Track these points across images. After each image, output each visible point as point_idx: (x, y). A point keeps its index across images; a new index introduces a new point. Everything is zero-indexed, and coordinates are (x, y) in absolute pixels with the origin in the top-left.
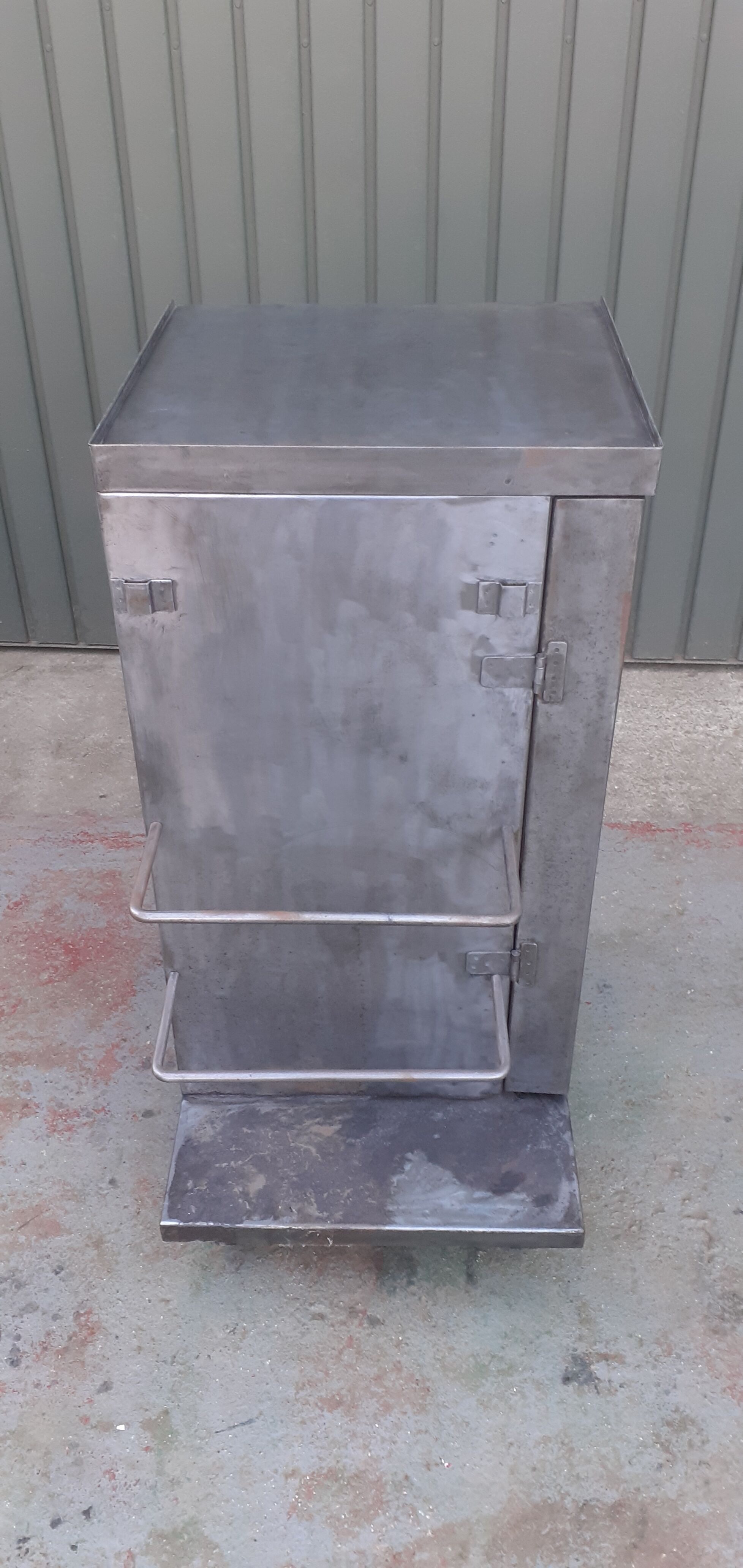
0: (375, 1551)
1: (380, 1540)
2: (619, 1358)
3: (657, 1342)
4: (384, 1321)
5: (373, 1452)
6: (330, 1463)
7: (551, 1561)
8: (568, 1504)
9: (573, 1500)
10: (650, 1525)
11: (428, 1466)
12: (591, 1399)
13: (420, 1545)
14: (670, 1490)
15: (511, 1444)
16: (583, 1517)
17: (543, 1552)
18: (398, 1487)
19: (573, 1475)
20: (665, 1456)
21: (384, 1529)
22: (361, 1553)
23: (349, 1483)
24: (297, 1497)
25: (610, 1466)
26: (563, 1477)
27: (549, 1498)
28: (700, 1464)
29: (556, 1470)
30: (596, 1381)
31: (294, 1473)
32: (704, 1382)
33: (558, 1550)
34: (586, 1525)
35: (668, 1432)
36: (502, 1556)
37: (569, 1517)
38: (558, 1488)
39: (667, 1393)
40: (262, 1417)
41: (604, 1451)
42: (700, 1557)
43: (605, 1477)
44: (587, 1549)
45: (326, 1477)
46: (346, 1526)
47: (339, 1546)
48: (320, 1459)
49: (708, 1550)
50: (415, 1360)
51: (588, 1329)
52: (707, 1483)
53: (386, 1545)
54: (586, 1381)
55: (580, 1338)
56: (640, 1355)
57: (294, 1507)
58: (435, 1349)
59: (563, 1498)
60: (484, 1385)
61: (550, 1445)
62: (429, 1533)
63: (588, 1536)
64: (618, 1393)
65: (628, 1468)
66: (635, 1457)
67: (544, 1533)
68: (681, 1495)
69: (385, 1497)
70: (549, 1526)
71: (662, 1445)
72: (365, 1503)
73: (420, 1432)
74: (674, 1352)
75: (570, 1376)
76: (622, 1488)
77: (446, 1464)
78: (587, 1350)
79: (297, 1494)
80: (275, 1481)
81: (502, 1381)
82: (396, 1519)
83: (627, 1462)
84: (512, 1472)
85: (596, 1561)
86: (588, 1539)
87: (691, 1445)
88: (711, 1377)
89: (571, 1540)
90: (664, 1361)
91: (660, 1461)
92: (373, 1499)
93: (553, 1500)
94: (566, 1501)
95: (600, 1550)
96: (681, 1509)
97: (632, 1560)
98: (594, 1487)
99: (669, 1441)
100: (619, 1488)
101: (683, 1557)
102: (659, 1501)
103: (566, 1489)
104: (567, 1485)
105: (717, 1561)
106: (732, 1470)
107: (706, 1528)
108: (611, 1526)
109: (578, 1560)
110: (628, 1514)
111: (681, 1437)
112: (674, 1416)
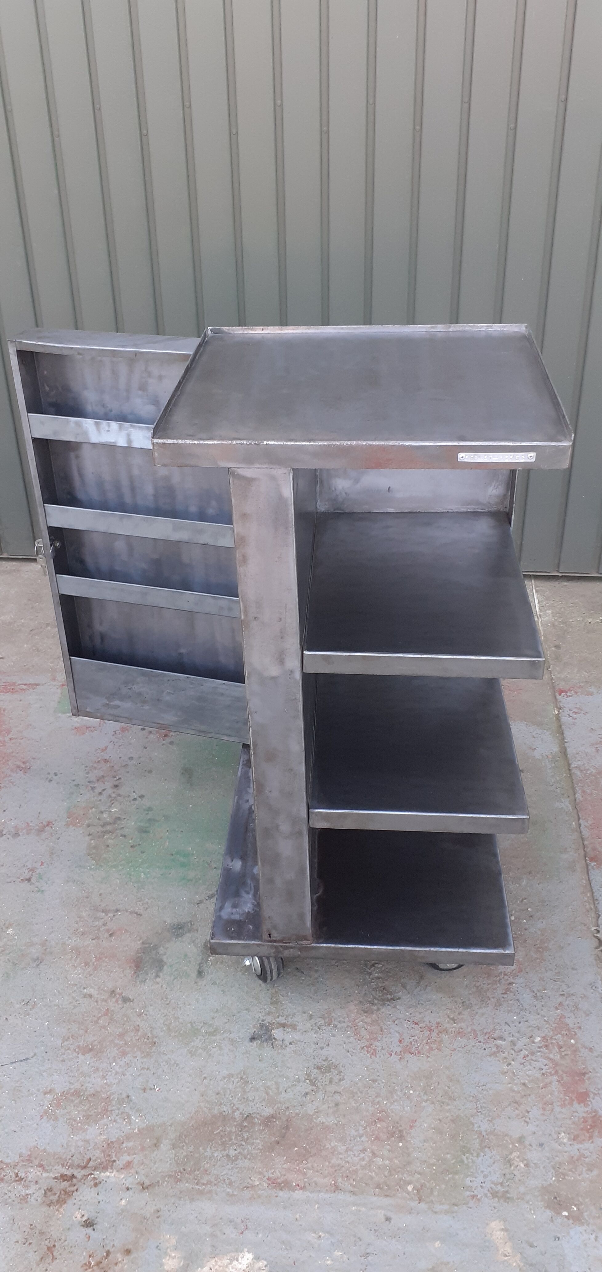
0: (96, 1140)
1: (101, 1134)
2: (294, 1027)
3: (323, 1017)
4: (133, 1000)
5: (108, 1081)
6: (77, 1086)
7: (217, 1150)
8: (237, 1115)
9: (241, 1114)
10: (291, 1130)
11: (144, 1090)
12: (267, 1051)
13: (128, 1137)
14: (310, 1109)
15: (205, 1078)
16: (245, 1124)
17: (212, 1144)
18: (120, 1102)
19: (244, 1098)
20: (311, 1088)
21: (105, 1127)
22: (87, 1141)
23: (87, 1098)
24: (49, 1106)
25: (271, 1093)
26: (237, 1099)
27: (224, 1111)
28: (334, 1093)
29: (233, 1095)
30: (274, 1040)
31: (50, 1091)
32: (349, 1043)
33: (223, 1144)
34: (246, 1129)
35: (317, 1073)
36: (183, 1146)
37: (235, 1123)
38: (232, 1105)
39: (322, 1048)
40: (35, 1057)
41: (269, 1084)
42: (321, 1150)
43: (266, 1100)
44: (244, 1143)
45: (72, 1095)
46: (79, 1125)
47: (72, 1136)
48: (70, 1083)
49: (328, 1146)
50: (150, 1024)
51: (275, 1008)
52: (337, 1105)
53: (105, 1137)
54: (266, 1040)
55: (269, 1014)
56: (308, 1025)
57: (46, 1112)
58: (165, 1018)
59: (233, 1112)
60: (194, 1041)
61: (233, 1079)
62: (136, 1131)
63: (246, 1135)
64: (287, 1048)
65: (284, 1094)
66: (290, 1088)
67: (215, 1133)
68: (317, 1112)
69: (110, 1108)
70: (221, 1128)
71: (311, 1080)
72: (96, 1111)
73: (143, 1069)
74: (333, 1023)
75: (256, 1037)
76: (276, 1106)
77: (158, 1089)
78: (271, 1021)
79: (50, 1104)
80: (36, 1096)
81: (208, 1038)
82: (115, 1121)
83: (284, 1091)
84: (202, 1095)
85: (248, 1151)
86: (246, 1137)
87: (331, 1082)
88: (355, 1039)
89: (233, 1138)
90: (324, 1029)
91: (307, 1091)
92: (102, 1109)
93: (227, 1112)
94: (236, 1114)
95: (253, 1144)
96: (315, 1121)
97: (273, 1151)
98: (257, 1106)
99: (316, 1079)
100: (274, 1107)
101: (309, 1150)
102: (300, 1115)
103: (237, 1106)
104: (239, 1104)
105: (333, 1153)
106: (356, 1098)
107: (330, 1132)
108: (264, 1130)
109: (235, 1150)
110: (277, 1122)
111: (325, 1077)
112: (324, 1063)
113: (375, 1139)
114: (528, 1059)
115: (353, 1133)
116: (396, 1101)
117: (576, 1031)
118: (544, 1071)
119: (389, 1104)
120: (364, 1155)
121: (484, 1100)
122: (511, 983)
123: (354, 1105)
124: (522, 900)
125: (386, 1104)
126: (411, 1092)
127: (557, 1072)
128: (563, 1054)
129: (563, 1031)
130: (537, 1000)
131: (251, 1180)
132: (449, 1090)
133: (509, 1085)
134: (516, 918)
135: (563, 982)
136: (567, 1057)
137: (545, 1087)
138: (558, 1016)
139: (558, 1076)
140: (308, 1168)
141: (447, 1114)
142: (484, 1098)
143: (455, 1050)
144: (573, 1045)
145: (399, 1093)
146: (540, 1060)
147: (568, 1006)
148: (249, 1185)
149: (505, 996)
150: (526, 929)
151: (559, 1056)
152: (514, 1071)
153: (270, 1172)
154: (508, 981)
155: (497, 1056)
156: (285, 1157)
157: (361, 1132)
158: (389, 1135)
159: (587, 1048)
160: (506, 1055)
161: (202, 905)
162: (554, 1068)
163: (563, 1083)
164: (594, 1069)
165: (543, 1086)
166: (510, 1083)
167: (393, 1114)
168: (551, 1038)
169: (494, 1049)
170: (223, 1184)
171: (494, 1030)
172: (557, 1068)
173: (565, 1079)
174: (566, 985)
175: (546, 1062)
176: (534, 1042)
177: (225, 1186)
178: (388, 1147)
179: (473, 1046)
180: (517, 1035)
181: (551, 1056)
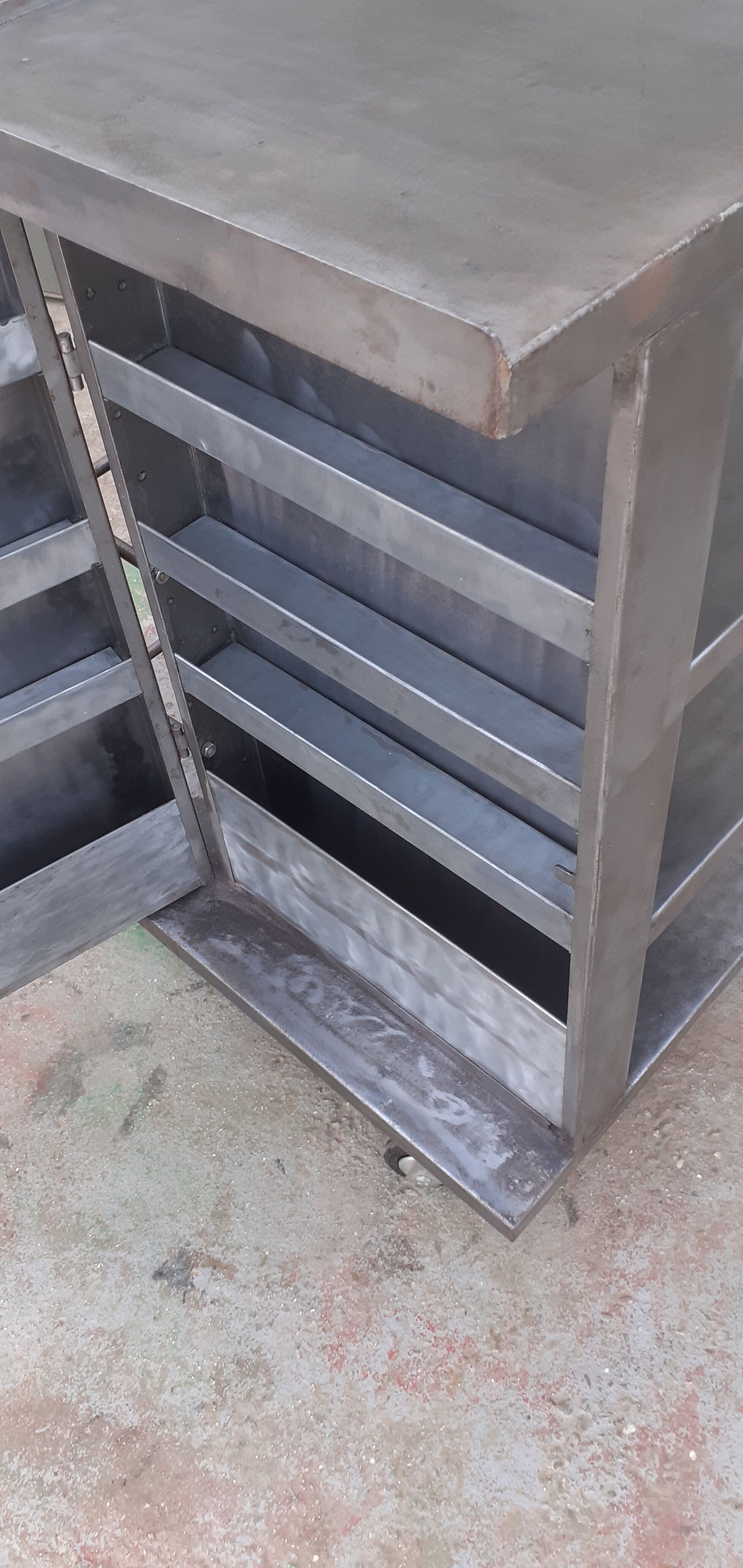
2: (229, 1271)
3: (283, 1268)
4: (12, 1145)
7: (29, 1464)
8: (82, 1410)
9: (89, 1409)
10: (153, 1466)
12: (173, 1306)
14: (199, 1436)
15: (62, 1323)
16: (88, 1431)
17: (25, 1451)
19: (105, 1381)
20: (214, 1397)
25: (149, 1386)
26: (93, 1379)
27: (66, 1396)
28: (246, 1421)
29: (90, 1369)
30: (189, 1287)
32: (306, 1330)
33: (42, 1456)
34: (86, 1441)
35: (233, 1372)
37: (74, 1424)
38: (82, 1389)
39: (258, 1327)
41: (152, 1366)
42: (185, 1524)
43: (136, 1396)
44: (72, 1467)
49: (199, 1519)
50: (18, 1198)
51: (216, 1225)
52: (242, 1444)
54: (179, 1283)
55: (201, 1234)
56: (254, 1275)
58: (44, 1194)
59: (79, 1402)
60: (71, 1250)
61: (100, 1339)
63: (81, 1452)
64: (205, 1310)
65: (166, 1396)
66: (181, 1386)
67: (37, 1431)
68: (207, 1447)
70: (48, 1426)
71: (218, 1383)
74: (294, 1284)
75: (165, 1272)
76: (148, 1414)
78: (200, 1249)
81: (92, 1251)
83: (170, 1388)
84: (45, 1354)
85: (74, 1482)
86: (80, 1456)
87: (249, 1395)
88: (319, 1327)
89: (61, 1450)
90: (277, 1290)
91: (206, 1400)
93: (69, 1399)
94: (81, 1406)
95: (85, 1472)
96: (196, 1463)
97: (110, 1497)
98: (119, 1403)
99: (228, 1382)
100: (144, 1413)
101: (167, 1516)
102: (178, 1444)
103: (88, 1392)
104: (92, 1389)
105: (201, 1535)
106: (277, 1441)
107: (211, 1494)
108: (111, 1452)
109: (56, 1474)
110: (137, 1445)
111: (244, 1383)
112: (251, 1356)
113: (278, 1533)
114: (597, 1464)
115: (248, 1508)
116: (340, 1470)
117: (708, 1435)
118: (616, 1500)
119: (325, 1473)
120: (248, 1558)
121: (488, 1522)
122: (626, 1297)
123: (270, 1454)
124: (713, 1132)
125: (321, 1470)
126: (372, 1461)
127: (639, 1508)
128: (665, 1476)
129: (683, 1426)
130: (659, 1347)
131: (57, 1540)
132: (437, 1478)
133: (546, 1507)
134: (685, 1166)
135: (722, 1324)
136: (669, 1484)
137: (606, 1532)
138: (685, 1393)
139: (639, 1518)
140: (150, 1550)
141: (416, 1527)
142: (491, 1517)
143: (476, 1400)
144: (689, 1462)
145: (351, 1456)
146: (619, 1474)
147: (711, 1377)
148: (49, 1550)
149: (607, 1320)
150: (694, 1194)
151: (656, 1476)
152: (564, 1480)
153: (91, 1535)
154: (623, 1291)
155: (544, 1440)
156: (124, 1517)
157: (261, 1511)
158: (303, 1534)
159: (714, 1478)
160: (561, 1442)
161: (176, 999)
162: (637, 1497)
163: (643, 1534)
164: (710, 1526)
165: (603, 1528)
166: (547, 1503)
167: (325, 1495)
168: (656, 1436)
169: (545, 1424)
170: (12, 1532)
171: (560, 1383)
172: (643, 1500)
173: (649, 1527)
174: (725, 1332)
175: (628, 1482)
176: (620, 1433)
177: (14, 1537)
178: (294, 1556)
179: (511, 1405)
180: (596, 1408)
181: (642, 1472)
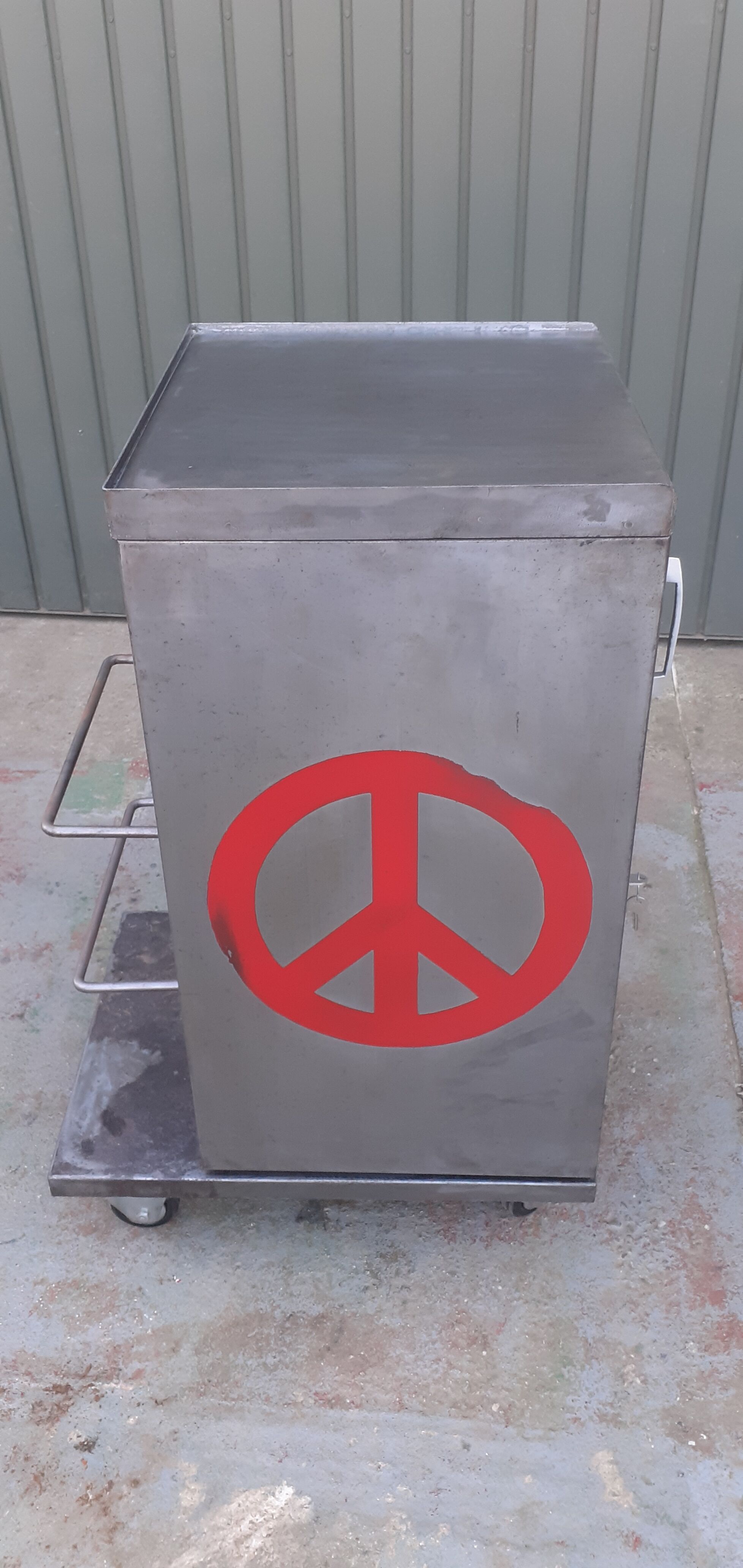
0: (99, 1343)
1: (105, 1335)
5: (115, 1269)
6: (76, 1275)
7: (252, 1357)
8: (277, 1314)
9: (282, 1312)
10: (345, 1333)
11: (161, 1282)
12: (318, 1234)
13: (139, 1340)
14: (370, 1308)
16: (288, 1325)
17: (245, 1350)
18: (130, 1296)
19: (287, 1293)
20: (373, 1281)
21: (111, 1327)
22: (87, 1344)
23: (88, 1291)
24: (41, 1299)
25: (321, 1287)
26: (278, 1294)
27: (262, 1309)
28: (402, 1288)
29: (273, 1288)
30: (326, 1221)
31: (42, 1281)
32: (421, 1224)
33: (260, 1350)
34: (289, 1331)
35: (380, 1262)
36: (209, 1352)
37: (275, 1324)
38: (272, 1301)
39: (387, 1232)
40: (25, 1238)
42: (383, 1360)
43: (315, 1295)
44: (285, 1349)
45: (70, 1285)
46: (78, 1323)
47: (69, 1338)
48: (68, 1271)
49: (392, 1354)
52: (404, 1303)
53: (110, 1339)
54: (317, 1220)
57: (36, 1307)
59: (273, 1311)
60: (226, 1220)
62: (149, 1331)
63: (288, 1339)
64: (343, 1231)
65: (337, 1289)
66: (345, 1280)
67: (249, 1336)
68: (380, 1311)
69: (117, 1303)
70: (256, 1330)
71: (372, 1272)
72: (99, 1306)
73: (160, 1254)
75: (303, 1216)
76: (328, 1304)
77: (177, 1280)
79: (41, 1297)
80: (24, 1287)
81: (243, 1217)
82: (123, 1319)
83: (338, 1284)
84: (234, 1289)
85: (291, 1358)
86: (288, 1341)
87: (397, 1273)
88: (430, 1220)
89: (272, 1342)
90: (390, 1206)
91: (367, 1284)
92: (107, 1304)
93: (265, 1310)
94: (276, 1312)
95: (297, 1350)
96: (376, 1322)
97: (322, 1360)
98: (304, 1302)
99: (379, 1270)
100: (325, 1304)
101: (368, 1359)
102: (358, 1315)
103: (278, 1303)
104: (280, 1300)
105: (398, 1363)
106: (429, 1294)
107: (394, 1337)
108: (311, 1333)
109: (275, 1357)
110: (328, 1324)
111: (391, 1267)
112: (388, 1250)
113: (452, 1347)
114: (649, 1248)
115: (425, 1338)
116: (480, 1299)
117: (712, 1214)
118: (669, 1264)
119: (471, 1303)
120: (437, 1366)
121: (592, 1300)
122: (629, 1153)
123: (427, 1303)
124: (647, 1048)
125: (467, 1302)
126: (500, 1288)
127: (685, 1265)
128: (694, 1243)
129: (695, 1213)
130: (662, 1175)
131: (293, 1395)
132: (548, 1286)
133: (625, 1281)
134: (637, 1070)
135: (696, 1152)
136: (698, 1247)
137: (670, 1283)
138: (689, 1195)
139: (687, 1270)
140: (365, 1382)
141: (545, 1316)
142: (592, 1297)
143: (556, 1235)
144: (707, 1232)
145: (483, 1289)
146: (665, 1249)
147: (701, 1182)
148: (291, 1402)
149: (622, 1169)
150: (650, 1085)
151: (689, 1244)
152: (632, 1263)
153: (318, 1385)
154: (626, 1151)
155: (609, 1244)
156: (337, 1368)
157: (435, 1337)
158: (469, 1342)
159: (725, 1236)
160: (621, 1243)
162: (682, 1259)
163: (693, 1279)
164: (733, 1262)
165: (667, 1282)
166: (625, 1279)
167: (475, 1315)
168: (680, 1223)
169: (607, 1236)
170: (258, 1400)
171: (607, 1212)
172: (686, 1260)
173: (696, 1274)
174: (700, 1156)
175: (673, 1252)
176: (657, 1227)
177: (260, 1402)
178: (468, 1356)
179: (580, 1232)
180: (636, 1218)
181: (679, 1245)
